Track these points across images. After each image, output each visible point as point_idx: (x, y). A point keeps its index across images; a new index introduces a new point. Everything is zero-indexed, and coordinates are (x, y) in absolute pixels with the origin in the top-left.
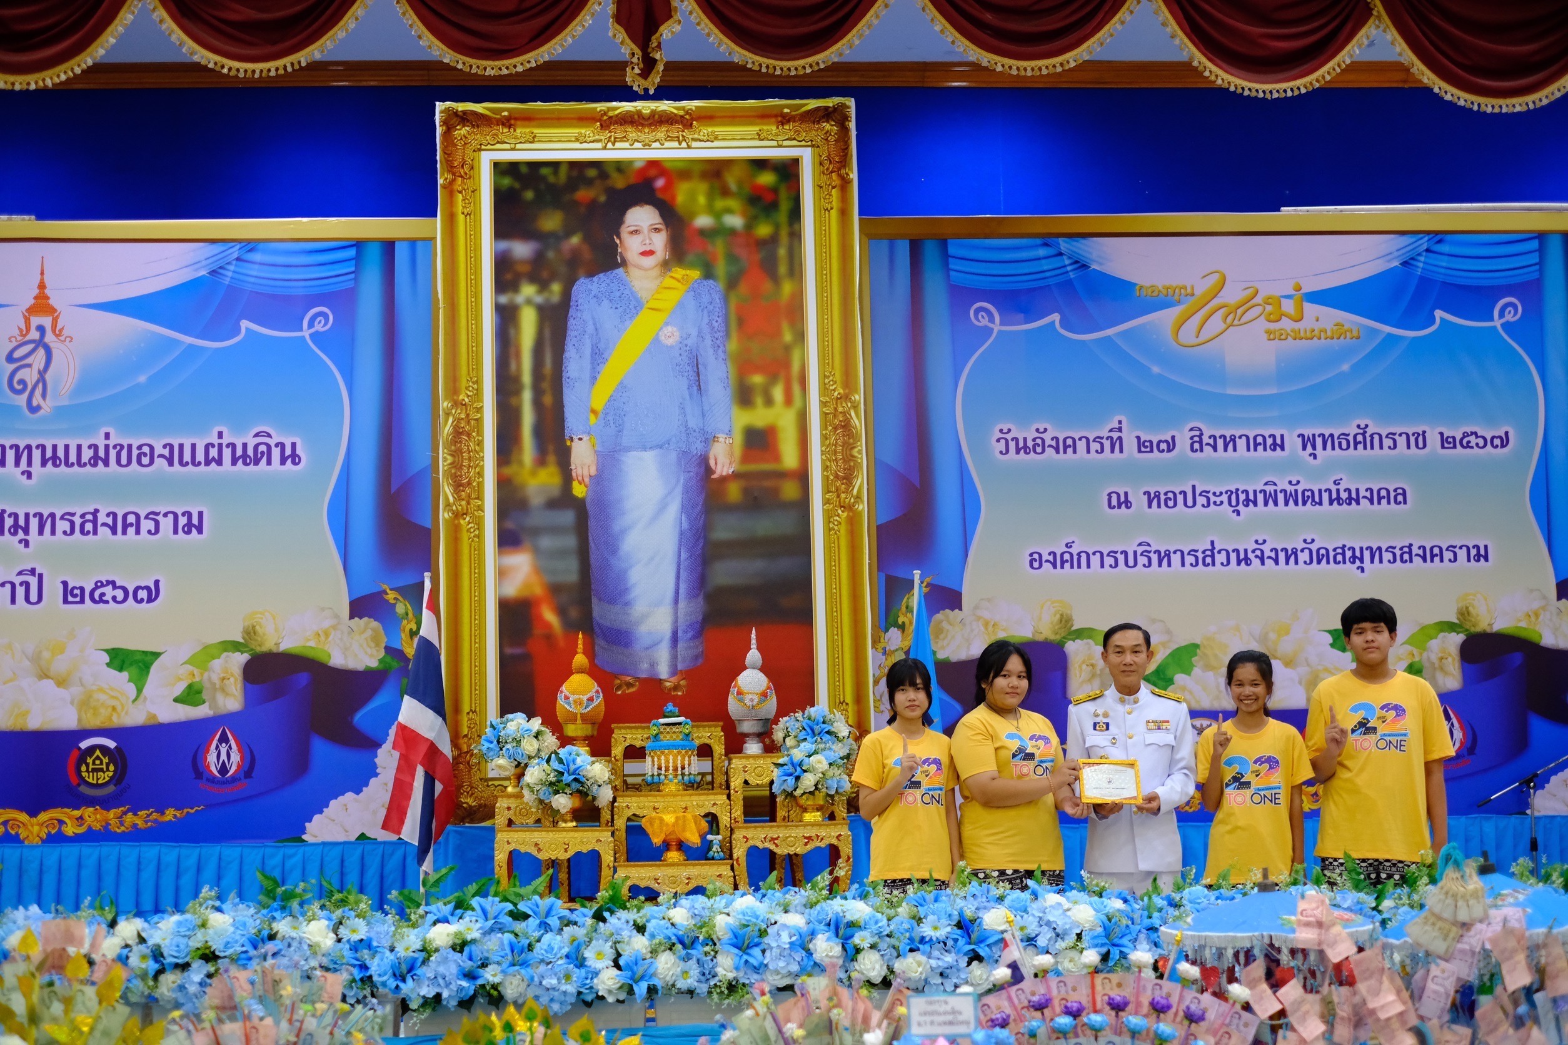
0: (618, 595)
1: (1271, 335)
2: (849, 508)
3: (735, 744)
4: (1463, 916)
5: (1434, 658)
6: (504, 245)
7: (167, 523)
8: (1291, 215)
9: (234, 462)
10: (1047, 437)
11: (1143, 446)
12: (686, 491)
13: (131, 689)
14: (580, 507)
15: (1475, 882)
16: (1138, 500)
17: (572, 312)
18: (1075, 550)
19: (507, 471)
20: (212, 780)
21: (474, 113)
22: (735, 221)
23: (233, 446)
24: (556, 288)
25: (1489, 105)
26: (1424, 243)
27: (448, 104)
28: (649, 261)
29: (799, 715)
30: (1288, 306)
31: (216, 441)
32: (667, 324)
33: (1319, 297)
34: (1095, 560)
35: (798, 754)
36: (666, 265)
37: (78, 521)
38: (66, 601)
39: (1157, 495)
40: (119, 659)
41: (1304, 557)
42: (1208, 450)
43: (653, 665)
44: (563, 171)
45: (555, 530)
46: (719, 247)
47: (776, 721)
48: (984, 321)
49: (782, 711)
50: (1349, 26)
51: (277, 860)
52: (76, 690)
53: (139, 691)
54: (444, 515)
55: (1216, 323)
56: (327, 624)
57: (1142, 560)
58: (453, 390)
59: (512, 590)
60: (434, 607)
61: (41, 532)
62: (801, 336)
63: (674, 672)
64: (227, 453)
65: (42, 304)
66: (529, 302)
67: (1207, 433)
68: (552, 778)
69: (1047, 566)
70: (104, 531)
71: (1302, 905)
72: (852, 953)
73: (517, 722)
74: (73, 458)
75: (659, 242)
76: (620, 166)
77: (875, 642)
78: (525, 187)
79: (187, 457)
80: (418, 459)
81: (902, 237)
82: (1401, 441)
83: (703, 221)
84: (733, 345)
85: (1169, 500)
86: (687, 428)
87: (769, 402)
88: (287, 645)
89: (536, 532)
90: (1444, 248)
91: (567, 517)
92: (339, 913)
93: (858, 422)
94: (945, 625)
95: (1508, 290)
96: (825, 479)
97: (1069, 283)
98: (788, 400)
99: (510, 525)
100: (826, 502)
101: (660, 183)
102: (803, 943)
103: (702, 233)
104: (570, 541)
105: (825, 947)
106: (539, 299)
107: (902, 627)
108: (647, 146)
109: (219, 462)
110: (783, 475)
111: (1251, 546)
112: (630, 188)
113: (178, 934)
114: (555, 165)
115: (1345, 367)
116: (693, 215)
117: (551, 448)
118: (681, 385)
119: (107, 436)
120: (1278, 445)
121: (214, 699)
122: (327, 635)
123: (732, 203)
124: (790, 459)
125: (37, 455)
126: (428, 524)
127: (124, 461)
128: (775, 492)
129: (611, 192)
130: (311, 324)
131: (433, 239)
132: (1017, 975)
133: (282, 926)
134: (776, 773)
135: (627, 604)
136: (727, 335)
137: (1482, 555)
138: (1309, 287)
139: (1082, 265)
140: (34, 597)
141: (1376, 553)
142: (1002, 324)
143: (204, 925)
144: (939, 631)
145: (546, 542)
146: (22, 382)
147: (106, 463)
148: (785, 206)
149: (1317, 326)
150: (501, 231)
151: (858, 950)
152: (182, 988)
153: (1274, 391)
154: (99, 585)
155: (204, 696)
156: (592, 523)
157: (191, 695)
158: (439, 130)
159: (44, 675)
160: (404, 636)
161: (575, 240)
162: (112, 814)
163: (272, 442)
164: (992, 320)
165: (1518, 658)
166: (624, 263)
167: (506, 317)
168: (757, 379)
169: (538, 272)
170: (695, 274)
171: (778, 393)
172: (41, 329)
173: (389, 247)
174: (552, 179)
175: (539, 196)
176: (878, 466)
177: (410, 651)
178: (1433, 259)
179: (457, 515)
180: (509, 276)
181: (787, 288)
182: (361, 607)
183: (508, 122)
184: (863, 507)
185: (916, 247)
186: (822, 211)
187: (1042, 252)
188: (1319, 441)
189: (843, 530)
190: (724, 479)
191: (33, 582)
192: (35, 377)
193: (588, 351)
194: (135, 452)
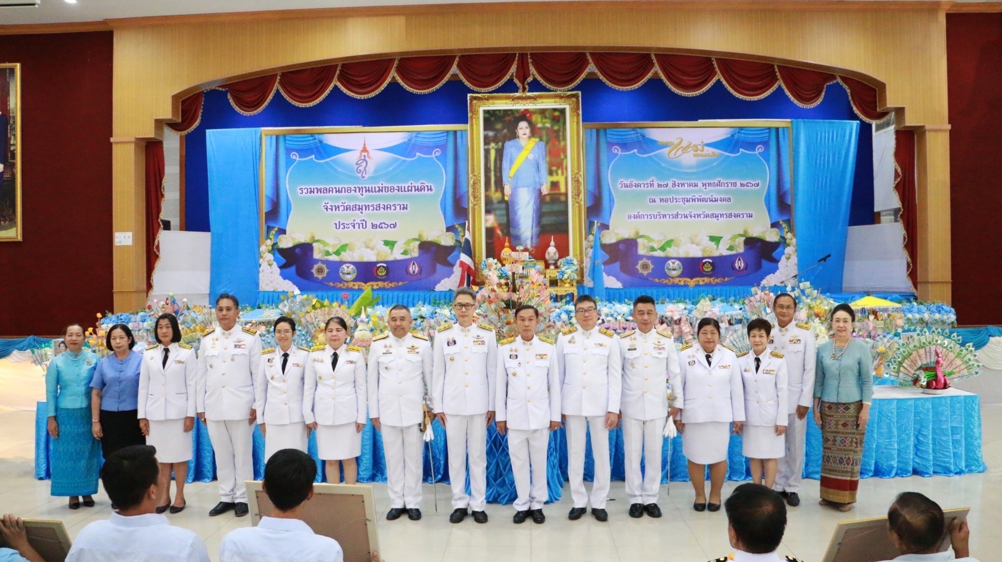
0: (516, 226)
1: (695, 155)
2: (578, 203)
3: (547, 266)
4: (705, 310)
5: (737, 244)
6: (486, 132)
7: (398, 207)
8: (701, 122)
9: (415, 191)
10: (633, 183)
11: (659, 185)
12: (535, 199)
13: (390, 251)
14: (507, 203)
15: (708, 302)
16: (658, 200)
17: (505, 151)
18: (640, 214)
19: (488, 193)
20: (411, 274)
21: (478, 97)
22: (548, 125)
23: (415, 186)
24: (500, 144)
25: (748, 98)
26: (737, 130)
27: (471, 94)
28: (525, 137)
29: (564, 259)
30: (700, 147)
31: (410, 185)
32: (530, 153)
33: (708, 145)
34: (646, 217)
35: (563, 269)
36: (530, 137)
37: (375, 207)
38: (372, 228)
39: (663, 199)
40: (387, 243)
41: (702, 216)
42: (677, 187)
43: (526, 245)
44: (502, 112)
45: (500, 209)
46: (544, 133)
47: (558, 260)
48: (616, 151)
49: (560, 257)
50: (711, 77)
51: (428, 295)
52: (376, 251)
53: (392, 251)
54: (471, 205)
55: (680, 152)
56: (440, 233)
57: (658, 217)
58: (473, 172)
59: (489, 225)
60: (469, 230)
61: (366, 210)
62: (566, 157)
63: (532, 247)
64: (413, 188)
65: (365, 150)
66: (493, 148)
67: (677, 182)
68: (500, 275)
69: (632, 218)
70: (382, 209)
71: (668, 307)
72: (570, 318)
73: (491, 260)
74: (373, 190)
75: (528, 131)
76: (517, 111)
77: (586, 238)
78: (492, 116)
79: (403, 190)
80: (463, 189)
81: (594, 128)
82: (730, 185)
83: (540, 125)
84: (548, 159)
85: (666, 200)
86: (535, 182)
87: (557, 174)
88: (430, 239)
89: (495, 210)
90: (743, 132)
91: (503, 205)
92: (451, 308)
93: (581, 180)
94: (605, 234)
95: (760, 143)
96: (572, 195)
97: (640, 141)
98: (563, 174)
99: (488, 207)
100: (573, 201)
101: (528, 115)
102: (559, 316)
103: (540, 128)
104: (504, 212)
105: (564, 316)
106: (496, 147)
107: (593, 235)
108: (524, 105)
109: (411, 191)
110: (561, 194)
111: (688, 213)
112: (519, 117)
113: (415, 312)
114: (500, 111)
115: (715, 164)
116: (537, 124)
117: (499, 187)
118: (534, 170)
119: (382, 184)
120: (696, 186)
121: (411, 254)
122: (440, 236)
123: (547, 120)
124: (563, 190)
125: (364, 189)
126: (466, 207)
127: (387, 191)
128: (558, 199)
129: (515, 118)
130: (435, 154)
131: (466, 130)
132: (603, 322)
133: (438, 310)
134: (558, 274)
135: (519, 229)
136: (546, 156)
137: (751, 216)
138: (706, 142)
139: (643, 136)
140: (364, 227)
141: (722, 215)
142: (621, 152)
143: (420, 310)
144: (603, 236)
145: (498, 212)
146: (360, 170)
147: (382, 191)
148: (562, 121)
149: (708, 153)
150: (485, 129)
151: (571, 317)
152: (416, 324)
153: (695, 171)
154: (381, 224)
155: (409, 253)
156: (510, 207)
157: (405, 253)
158: (469, 102)
159: (367, 247)
160: (461, 237)
161: (505, 131)
162: (386, 283)
163: (425, 185)
164: (618, 151)
165: (759, 244)
166: (518, 137)
167: (487, 152)
168: (554, 168)
169: (495, 140)
170: (537, 140)
171: (560, 172)
172: (364, 156)
173: (455, 132)
174: (499, 114)
175: (495, 119)
176: (587, 191)
177: (463, 240)
178: (740, 135)
179: (474, 205)
180: (488, 141)
181: (562, 143)
182: (449, 229)
183: (488, 99)
184: (582, 203)
185: (598, 131)
186: (571, 122)
187: (633, 132)
188: (707, 185)
189: (577, 209)
190: (545, 195)
191: (364, 223)
192: (363, 168)
193: (509, 161)
194: (389, 188)
